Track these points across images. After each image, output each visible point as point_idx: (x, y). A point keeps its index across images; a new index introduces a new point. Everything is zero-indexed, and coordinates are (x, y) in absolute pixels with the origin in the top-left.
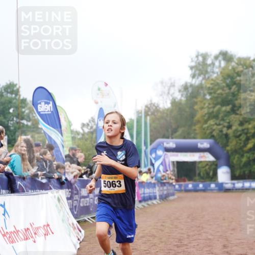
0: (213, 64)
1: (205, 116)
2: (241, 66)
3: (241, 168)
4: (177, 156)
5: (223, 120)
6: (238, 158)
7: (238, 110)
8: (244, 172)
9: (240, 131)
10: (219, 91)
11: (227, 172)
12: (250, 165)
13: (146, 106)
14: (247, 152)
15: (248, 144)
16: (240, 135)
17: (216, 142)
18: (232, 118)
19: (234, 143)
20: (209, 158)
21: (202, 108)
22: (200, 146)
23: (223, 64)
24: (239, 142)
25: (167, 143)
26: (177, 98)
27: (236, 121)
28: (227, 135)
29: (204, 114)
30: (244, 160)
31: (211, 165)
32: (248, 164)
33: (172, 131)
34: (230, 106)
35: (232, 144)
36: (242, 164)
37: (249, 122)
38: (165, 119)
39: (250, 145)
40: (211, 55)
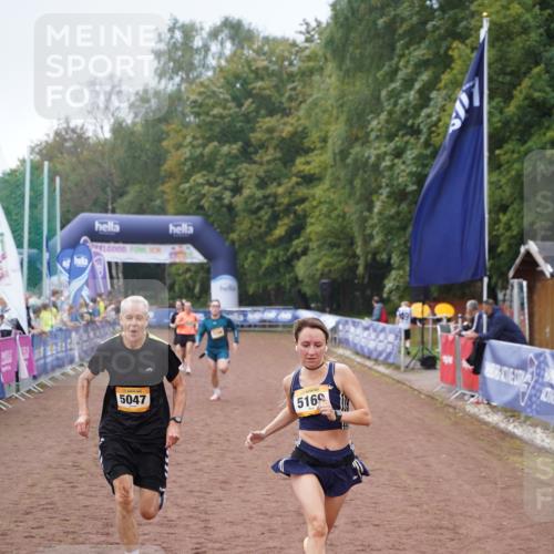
0: (206, 48)
1: (184, 164)
2: (263, 57)
3: (258, 279)
4: (123, 250)
5: (223, 174)
6: (253, 256)
7: (256, 152)
8: (265, 288)
9: (259, 200)
10: (215, 111)
11: (231, 288)
12: (278, 272)
13: (57, 134)
14: (274, 246)
15: (275, 228)
16: (260, 208)
17: (208, 222)
18: (244, 171)
19: (246, 224)
20: (193, 256)
21: (179, 146)
22: (172, 229)
23: (229, 46)
24: (259, 222)
25: (102, 223)
26: (124, 121)
27: (250, 177)
28: (230, 208)
29: (183, 160)
30: (267, 261)
31: (196, 272)
32: (274, 270)
33: (113, 192)
34: (240, 144)
35: (244, 226)
36: (263, 268)
37: (278, 180)
38: (100, 165)
39: (280, 231)
40: (202, 29)
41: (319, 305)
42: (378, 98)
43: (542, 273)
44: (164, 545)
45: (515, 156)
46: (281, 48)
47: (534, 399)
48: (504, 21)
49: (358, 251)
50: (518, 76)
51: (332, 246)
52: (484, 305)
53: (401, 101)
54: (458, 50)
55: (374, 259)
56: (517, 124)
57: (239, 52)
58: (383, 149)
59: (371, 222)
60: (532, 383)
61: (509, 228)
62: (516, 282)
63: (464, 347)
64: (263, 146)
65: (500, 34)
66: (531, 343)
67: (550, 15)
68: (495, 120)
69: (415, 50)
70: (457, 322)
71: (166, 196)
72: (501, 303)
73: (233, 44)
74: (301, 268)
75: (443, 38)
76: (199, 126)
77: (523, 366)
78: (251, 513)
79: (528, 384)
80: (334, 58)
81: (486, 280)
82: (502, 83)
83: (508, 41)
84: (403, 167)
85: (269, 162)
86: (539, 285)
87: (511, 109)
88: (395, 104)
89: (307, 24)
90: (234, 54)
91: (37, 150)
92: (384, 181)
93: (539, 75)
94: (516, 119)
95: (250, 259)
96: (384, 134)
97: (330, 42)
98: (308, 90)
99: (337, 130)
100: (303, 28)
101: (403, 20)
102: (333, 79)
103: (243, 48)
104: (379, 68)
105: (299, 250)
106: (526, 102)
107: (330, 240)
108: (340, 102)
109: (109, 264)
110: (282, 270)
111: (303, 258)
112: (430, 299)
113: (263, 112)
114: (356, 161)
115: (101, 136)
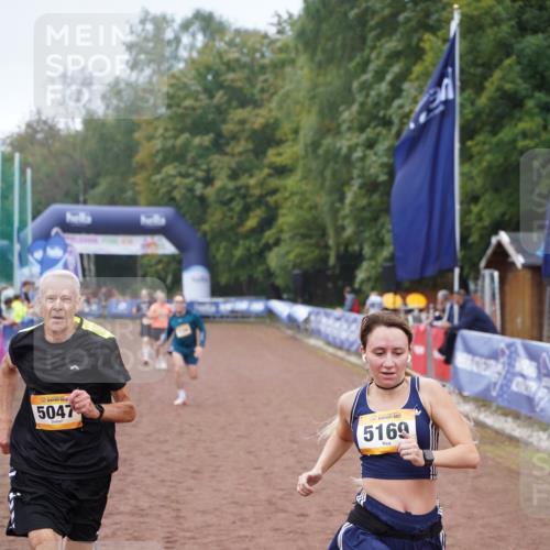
0: (177, 40)
1: (155, 156)
2: (234, 49)
3: (231, 270)
4: (95, 241)
5: (195, 165)
6: (226, 248)
7: (228, 144)
8: (237, 279)
9: (231, 191)
10: (188, 103)
11: (203, 279)
12: (251, 263)
13: (29, 125)
14: (247, 236)
15: (247, 218)
16: (231, 200)
17: (180, 214)
18: (215, 162)
19: (218, 216)
20: (166, 247)
21: (150, 138)
22: (144, 220)
23: (200, 39)
24: (229, 214)
25: (74, 214)
27: (222, 169)
28: (202, 199)
29: (154, 151)
30: (239, 252)
31: (168, 264)
32: (246, 261)
33: (85, 184)
34: (212, 135)
35: (215, 219)
36: (235, 260)
37: (250, 172)
38: (71, 158)
39: (252, 222)
40: (173, 21)
41: (292, 296)
42: (349, 90)
43: (513, 264)
44: (136, 534)
45: (487, 147)
46: (252, 40)
47: (505, 389)
48: (476, 13)
49: (331, 242)
50: (489, 67)
51: (304, 236)
52: (455, 296)
53: (373, 93)
54: (429, 41)
55: (346, 250)
56: (489, 115)
57: (211, 43)
58: (355, 141)
59: (342, 213)
60: (504, 373)
61: (480, 218)
62: (487, 273)
63: (435, 337)
64: (234, 137)
65: (471, 26)
66: (503, 333)
67: (520, 7)
68: (466, 111)
69: (387, 42)
70: (428, 312)
71: (137, 188)
72: (472, 294)
73: (205, 35)
74: (273, 259)
75: (415, 30)
76: (171, 118)
77: (495, 355)
78: (224, 502)
79: (499, 374)
80: (305, 50)
81: (457, 271)
82: (474, 75)
83: (480, 32)
84: (374, 158)
85: (240, 154)
86: (510, 276)
87: (483, 101)
88: (367, 95)
89: (279, 16)
90: (206, 46)
91: (8, 141)
92: (356, 172)
93: (510, 66)
94: (487, 110)
95: (222, 251)
96: (356, 125)
97: (301, 34)
98: (280, 82)
99: (309, 122)
100: (275, 20)
101: (374, 13)
102: (306, 71)
103: (214, 40)
104: (351, 59)
105: (271, 241)
106: (498, 94)
107: (302, 231)
108: (312, 94)
109: (81, 256)
110: (254, 260)
111: (276, 250)
112: (402, 289)
113: (234, 103)
114: (327, 152)
115: (72, 128)
